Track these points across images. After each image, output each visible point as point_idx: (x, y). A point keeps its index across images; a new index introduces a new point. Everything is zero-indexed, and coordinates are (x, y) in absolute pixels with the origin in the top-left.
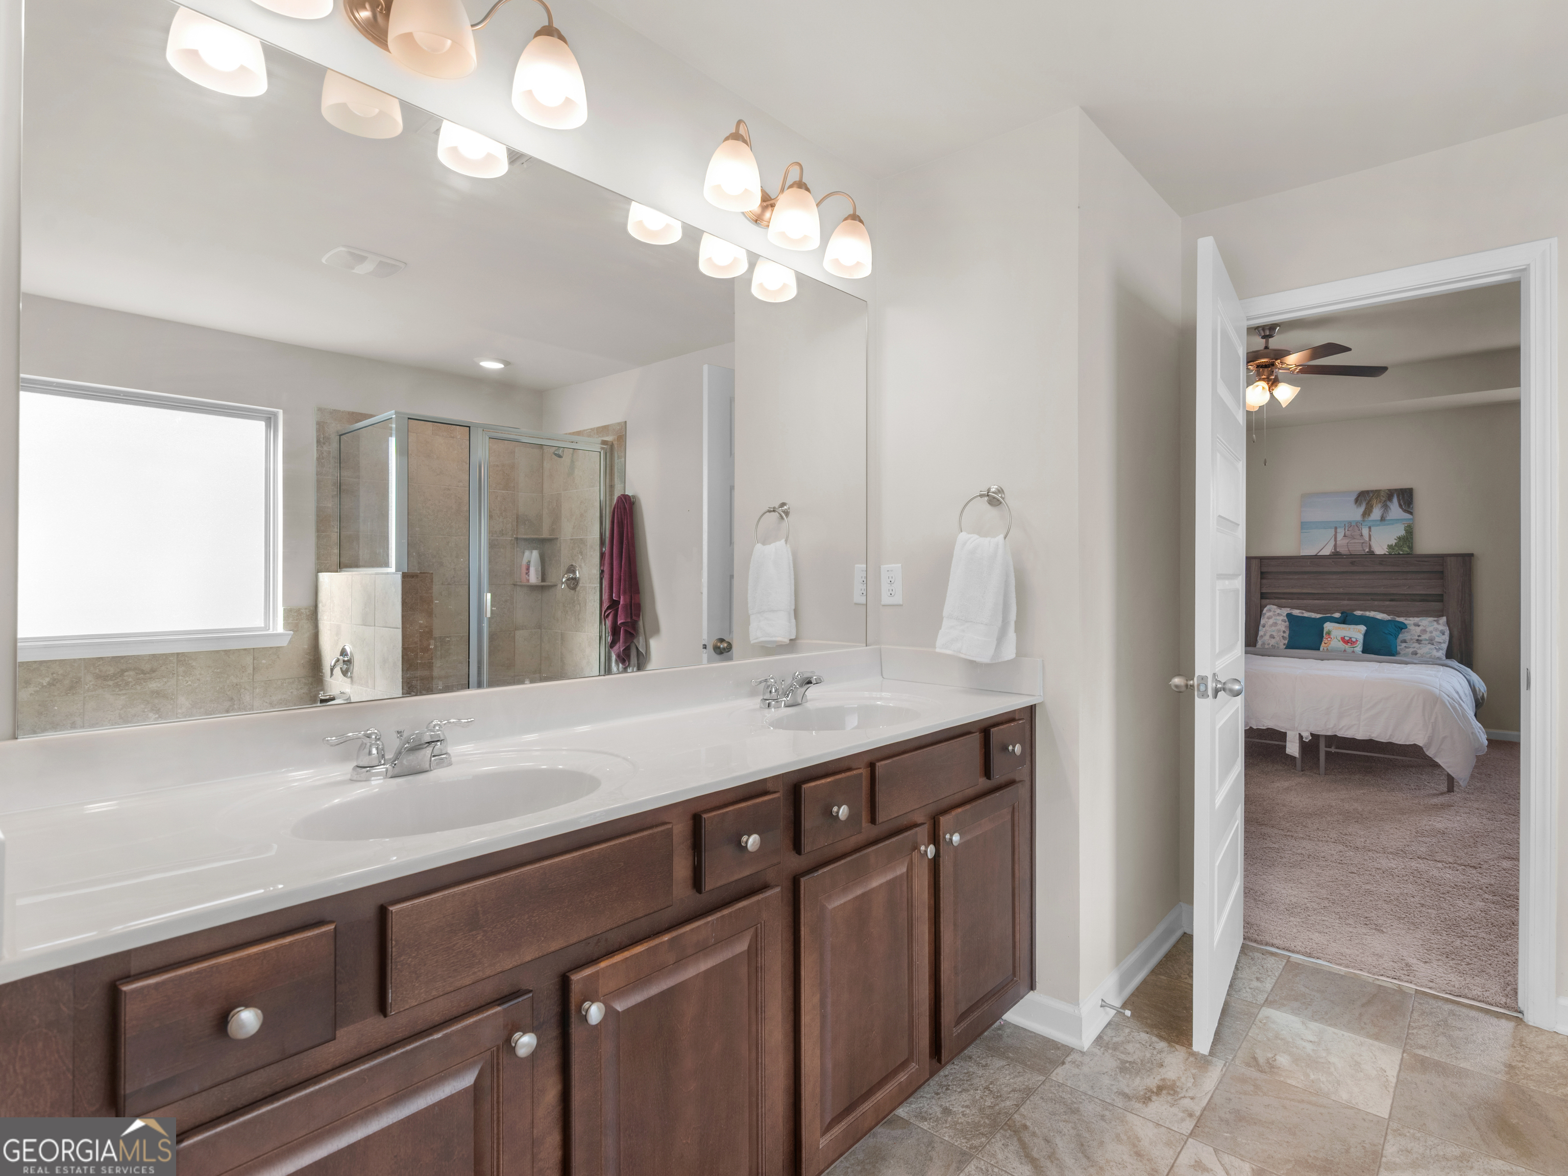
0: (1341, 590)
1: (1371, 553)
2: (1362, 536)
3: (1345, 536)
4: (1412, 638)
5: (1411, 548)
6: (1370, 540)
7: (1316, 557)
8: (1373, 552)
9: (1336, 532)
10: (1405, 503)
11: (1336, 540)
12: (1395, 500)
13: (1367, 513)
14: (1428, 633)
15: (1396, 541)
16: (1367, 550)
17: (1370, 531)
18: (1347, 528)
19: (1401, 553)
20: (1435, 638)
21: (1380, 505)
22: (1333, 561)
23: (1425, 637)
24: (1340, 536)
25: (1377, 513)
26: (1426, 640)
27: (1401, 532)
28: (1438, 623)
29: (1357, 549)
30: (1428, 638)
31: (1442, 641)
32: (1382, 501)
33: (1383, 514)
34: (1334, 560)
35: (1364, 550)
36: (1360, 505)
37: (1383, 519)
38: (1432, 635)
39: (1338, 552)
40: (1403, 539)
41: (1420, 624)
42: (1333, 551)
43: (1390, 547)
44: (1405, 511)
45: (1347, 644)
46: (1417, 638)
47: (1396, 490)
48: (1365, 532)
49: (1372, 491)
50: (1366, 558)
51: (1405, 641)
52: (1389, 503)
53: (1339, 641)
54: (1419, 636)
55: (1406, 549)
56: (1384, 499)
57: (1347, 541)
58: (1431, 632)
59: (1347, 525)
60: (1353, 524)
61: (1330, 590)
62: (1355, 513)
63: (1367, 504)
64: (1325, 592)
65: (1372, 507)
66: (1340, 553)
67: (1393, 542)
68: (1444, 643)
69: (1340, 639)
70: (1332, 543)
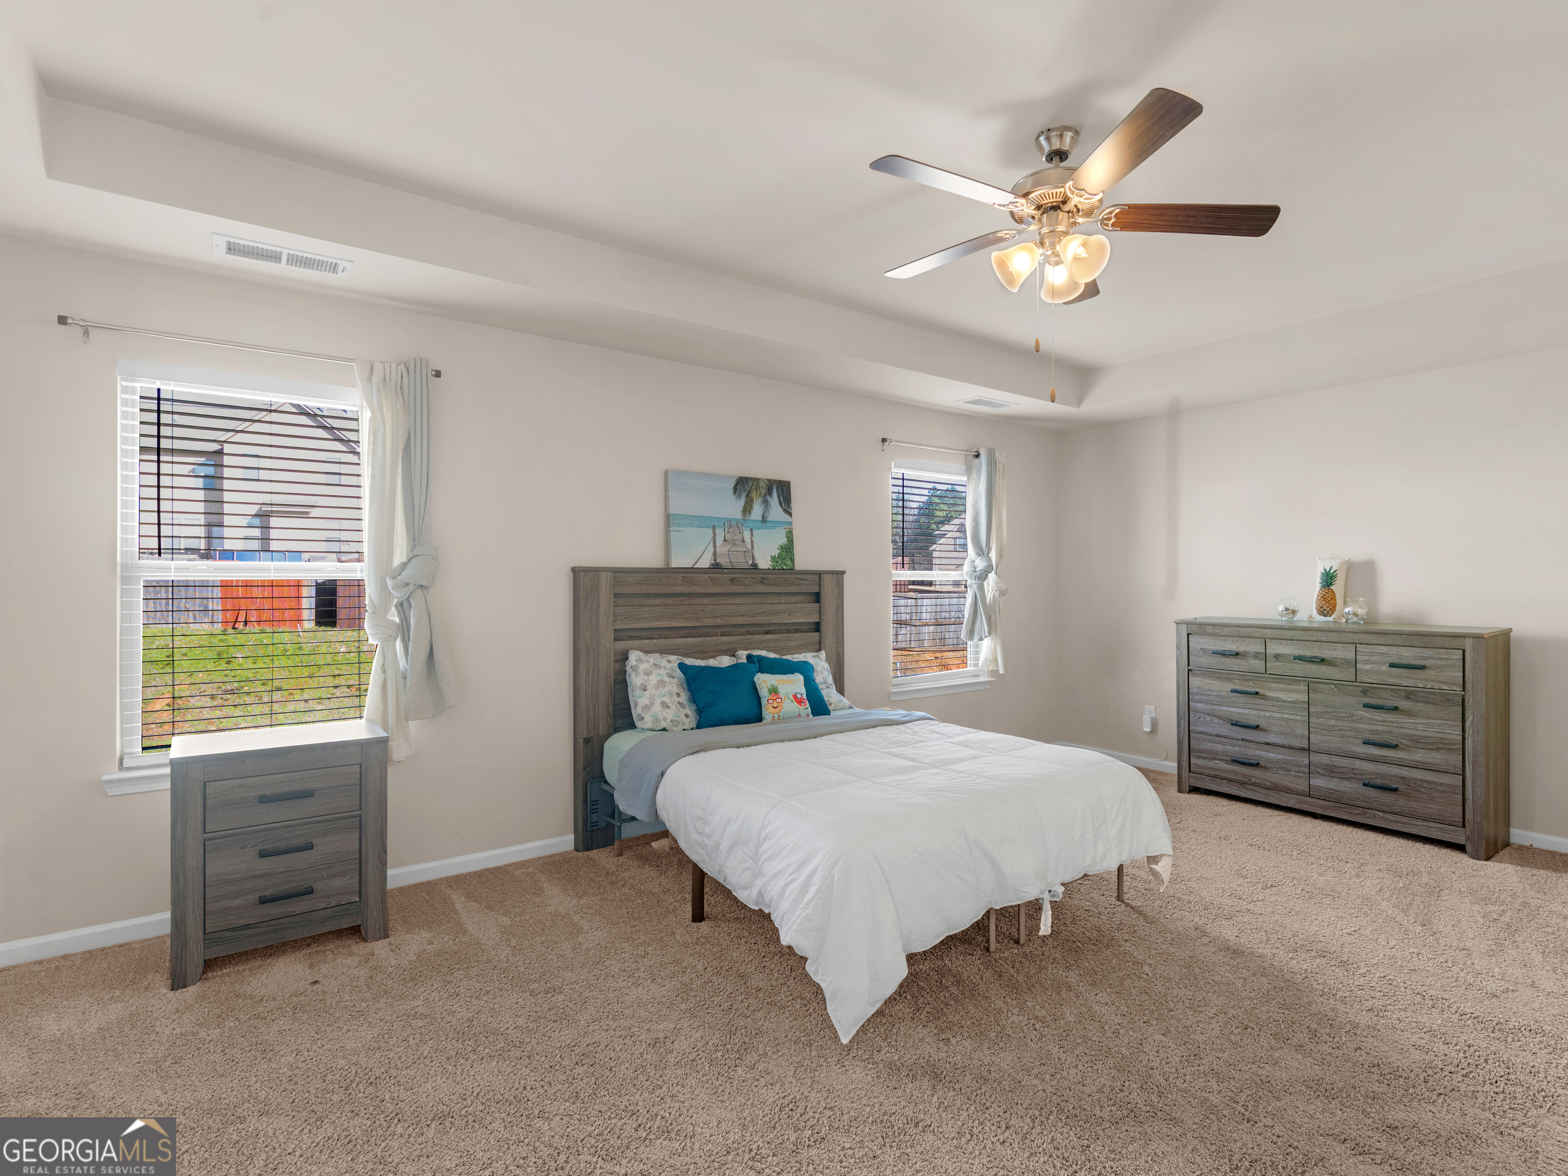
0: (719, 621)
1: (755, 566)
2: (743, 541)
3: (725, 540)
5: (792, 561)
6: (753, 548)
7: (692, 570)
8: (756, 565)
9: (714, 534)
10: (784, 501)
11: (715, 547)
12: (774, 495)
13: (747, 509)
15: (779, 551)
16: (750, 562)
17: (752, 535)
18: (726, 529)
19: (785, 567)
21: (760, 500)
22: (710, 578)
24: (720, 540)
25: (757, 510)
27: (784, 541)
29: (741, 561)
32: (763, 495)
33: (764, 513)
34: (711, 575)
35: (747, 563)
36: (739, 496)
37: (764, 520)
39: (718, 564)
40: (784, 549)
42: (713, 562)
43: (773, 558)
44: (785, 511)
45: (801, 705)
47: (775, 481)
48: (747, 535)
49: (751, 479)
50: (746, 574)
52: (768, 498)
53: (792, 701)
55: (788, 562)
56: (764, 492)
57: (728, 548)
59: (726, 524)
60: (734, 524)
61: (707, 622)
62: (733, 508)
63: (747, 496)
64: (701, 625)
65: (752, 500)
66: (721, 565)
67: (776, 552)
69: (792, 698)
70: (710, 550)
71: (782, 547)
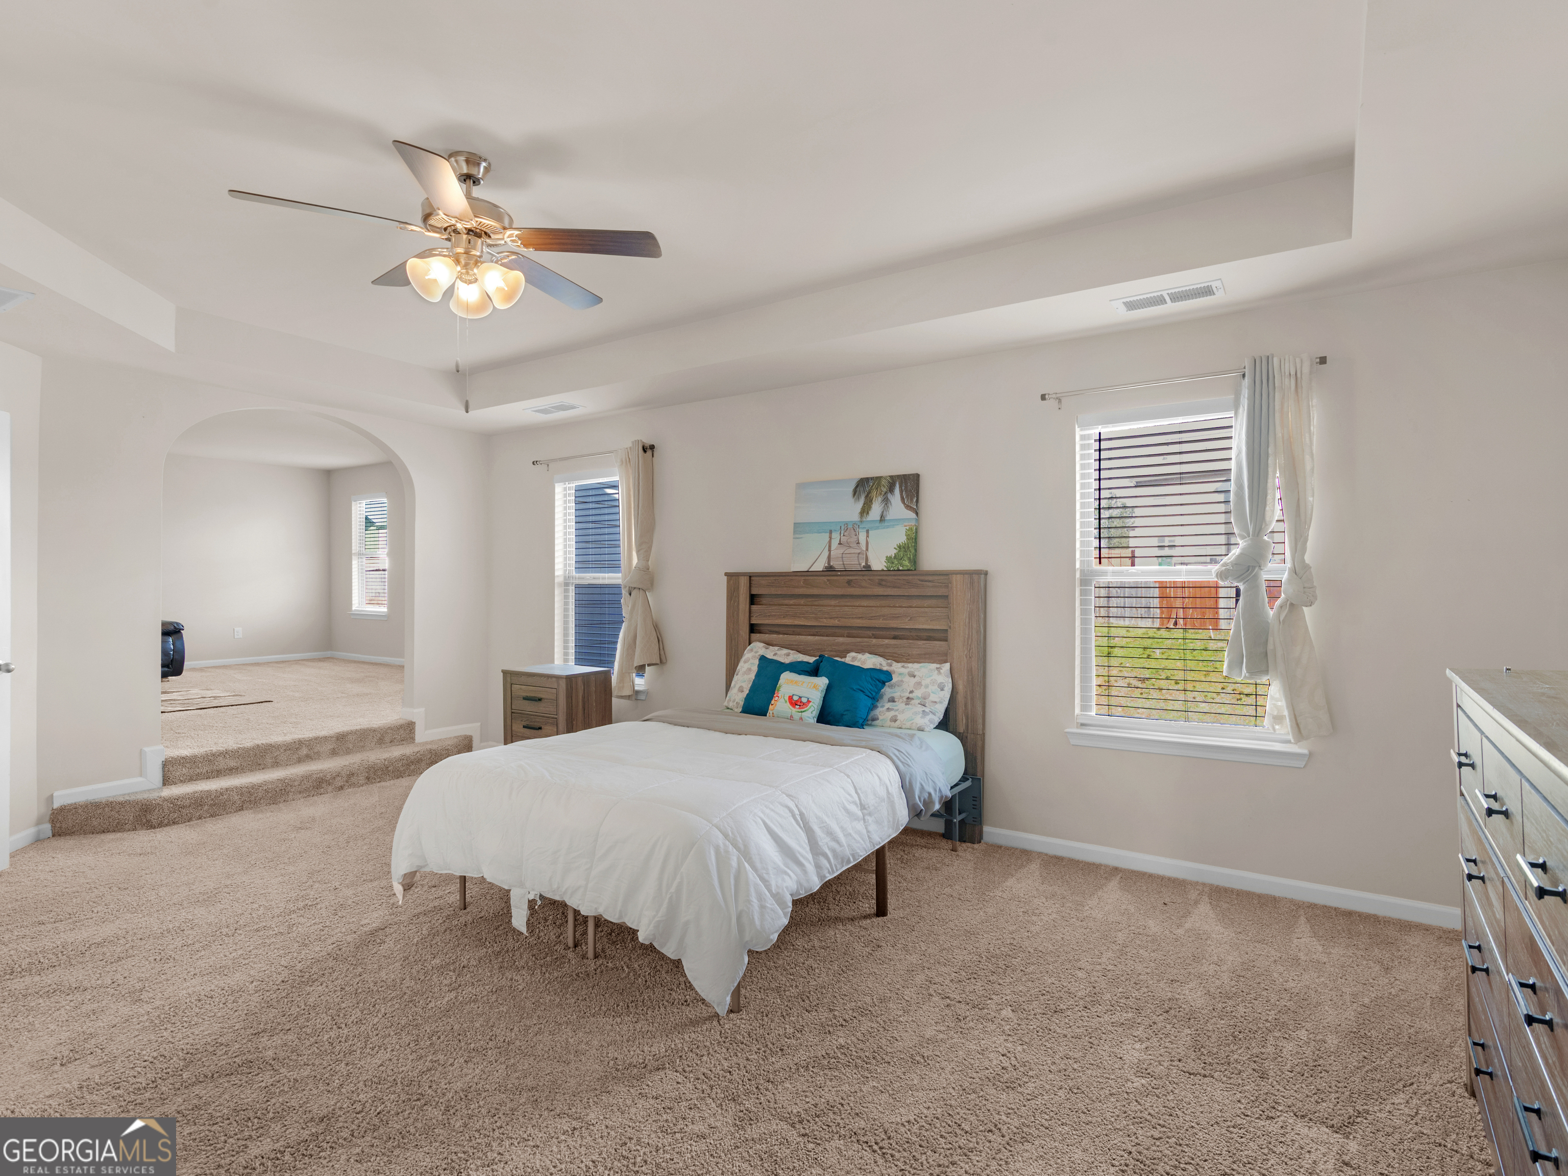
0: (836, 622)
1: (868, 568)
2: (858, 543)
3: (840, 544)
4: (902, 695)
5: (914, 561)
6: (867, 549)
7: (808, 573)
8: (869, 567)
9: (830, 538)
10: (907, 496)
11: (830, 550)
12: (897, 490)
13: (865, 510)
14: (923, 687)
15: (895, 551)
16: (863, 564)
17: (868, 536)
18: (842, 532)
19: (901, 568)
20: (929, 695)
21: (880, 499)
22: (828, 580)
23: (918, 693)
24: (835, 543)
25: (876, 509)
26: (918, 698)
27: (902, 539)
28: (940, 673)
29: (854, 563)
30: (920, 696)
31: (937, 700)
32: (883, 493)
33: (883, 512)
34: (829, 578)
35: (860, 564)
36: (859, 498)
37: (882, 519)
38: (927, 690)
39: (831, 567)
40: (904, 548)
41: (916, 673)
42: (826, 565)
43: (889, 559)
44: (908, 507)
45: (794, 707)
46: (907, 695)
47: (898, 476)
48: (862, 537)
49: (872, 478)
50: (863, 575)
51: (892, 700)
52: (889, 495)
53: (786, 702)
54: (911, 692)
55: (906, 563)
56: (885, 490)
57: (841, 551)
58: (927, 686)
59: (843, 528)
60: (850, 526)
61: (825, 622)
62: (851, 510)
63: (866, 497)
64: (820, 624)
65: (871, 501)
66: (834, 568)
67: (892, 552)
68: (941, 702)
69: (787, 698)
70: (826, 553)
71: (900, 547)
